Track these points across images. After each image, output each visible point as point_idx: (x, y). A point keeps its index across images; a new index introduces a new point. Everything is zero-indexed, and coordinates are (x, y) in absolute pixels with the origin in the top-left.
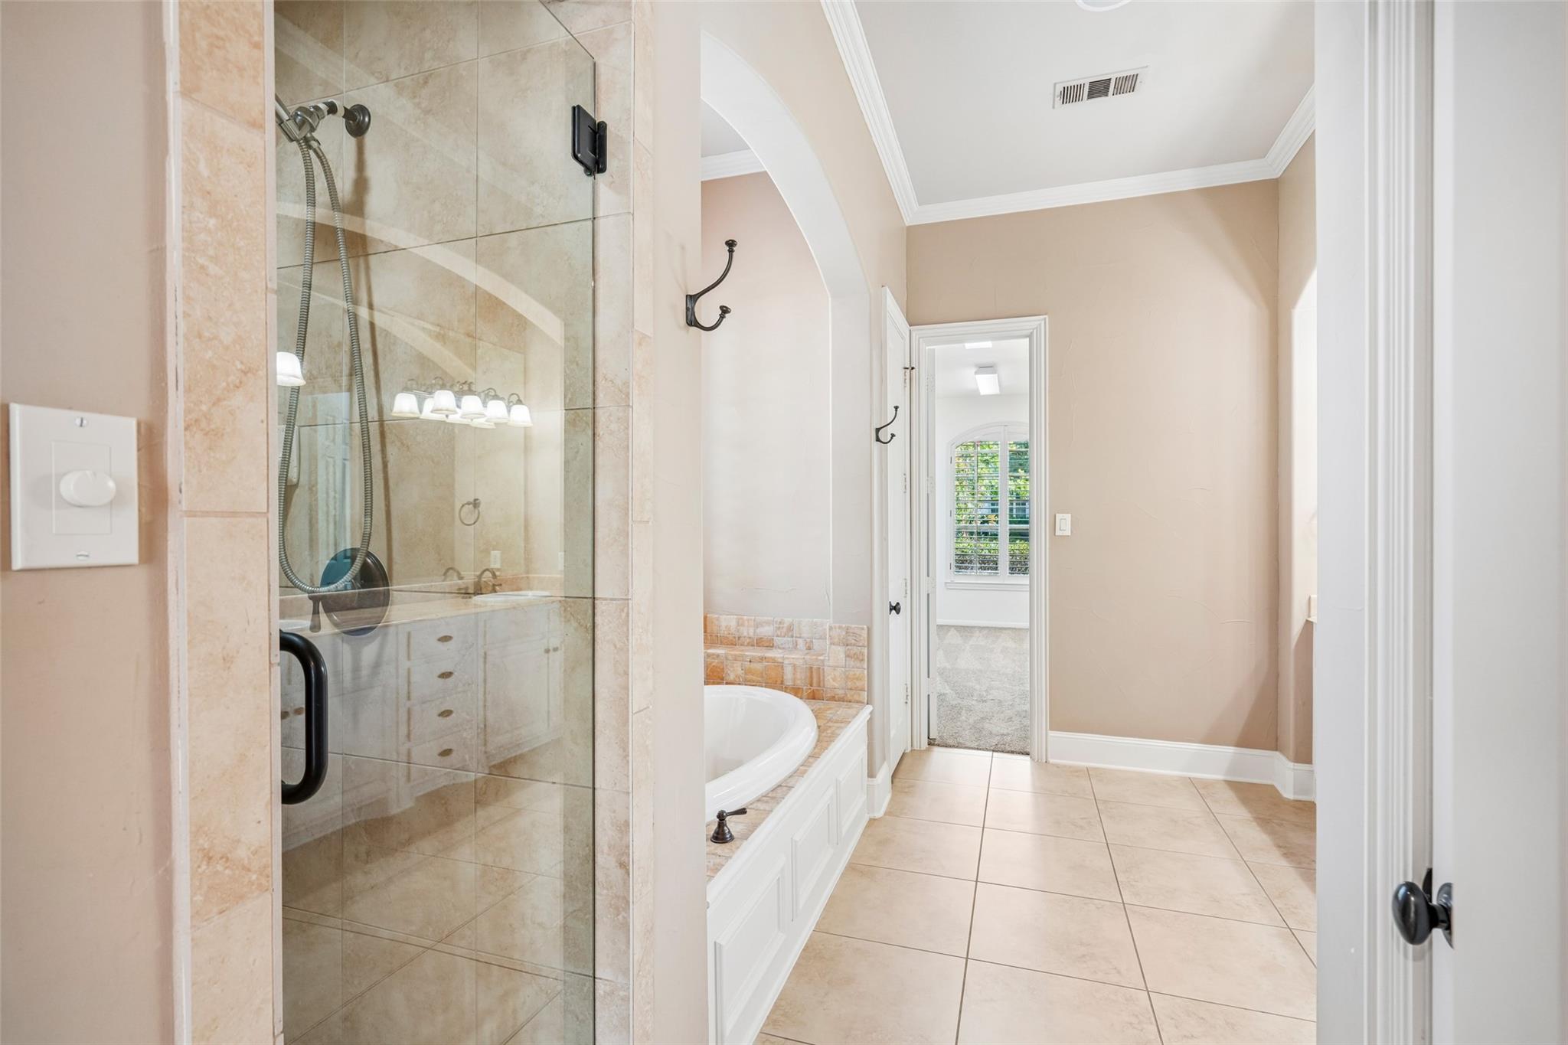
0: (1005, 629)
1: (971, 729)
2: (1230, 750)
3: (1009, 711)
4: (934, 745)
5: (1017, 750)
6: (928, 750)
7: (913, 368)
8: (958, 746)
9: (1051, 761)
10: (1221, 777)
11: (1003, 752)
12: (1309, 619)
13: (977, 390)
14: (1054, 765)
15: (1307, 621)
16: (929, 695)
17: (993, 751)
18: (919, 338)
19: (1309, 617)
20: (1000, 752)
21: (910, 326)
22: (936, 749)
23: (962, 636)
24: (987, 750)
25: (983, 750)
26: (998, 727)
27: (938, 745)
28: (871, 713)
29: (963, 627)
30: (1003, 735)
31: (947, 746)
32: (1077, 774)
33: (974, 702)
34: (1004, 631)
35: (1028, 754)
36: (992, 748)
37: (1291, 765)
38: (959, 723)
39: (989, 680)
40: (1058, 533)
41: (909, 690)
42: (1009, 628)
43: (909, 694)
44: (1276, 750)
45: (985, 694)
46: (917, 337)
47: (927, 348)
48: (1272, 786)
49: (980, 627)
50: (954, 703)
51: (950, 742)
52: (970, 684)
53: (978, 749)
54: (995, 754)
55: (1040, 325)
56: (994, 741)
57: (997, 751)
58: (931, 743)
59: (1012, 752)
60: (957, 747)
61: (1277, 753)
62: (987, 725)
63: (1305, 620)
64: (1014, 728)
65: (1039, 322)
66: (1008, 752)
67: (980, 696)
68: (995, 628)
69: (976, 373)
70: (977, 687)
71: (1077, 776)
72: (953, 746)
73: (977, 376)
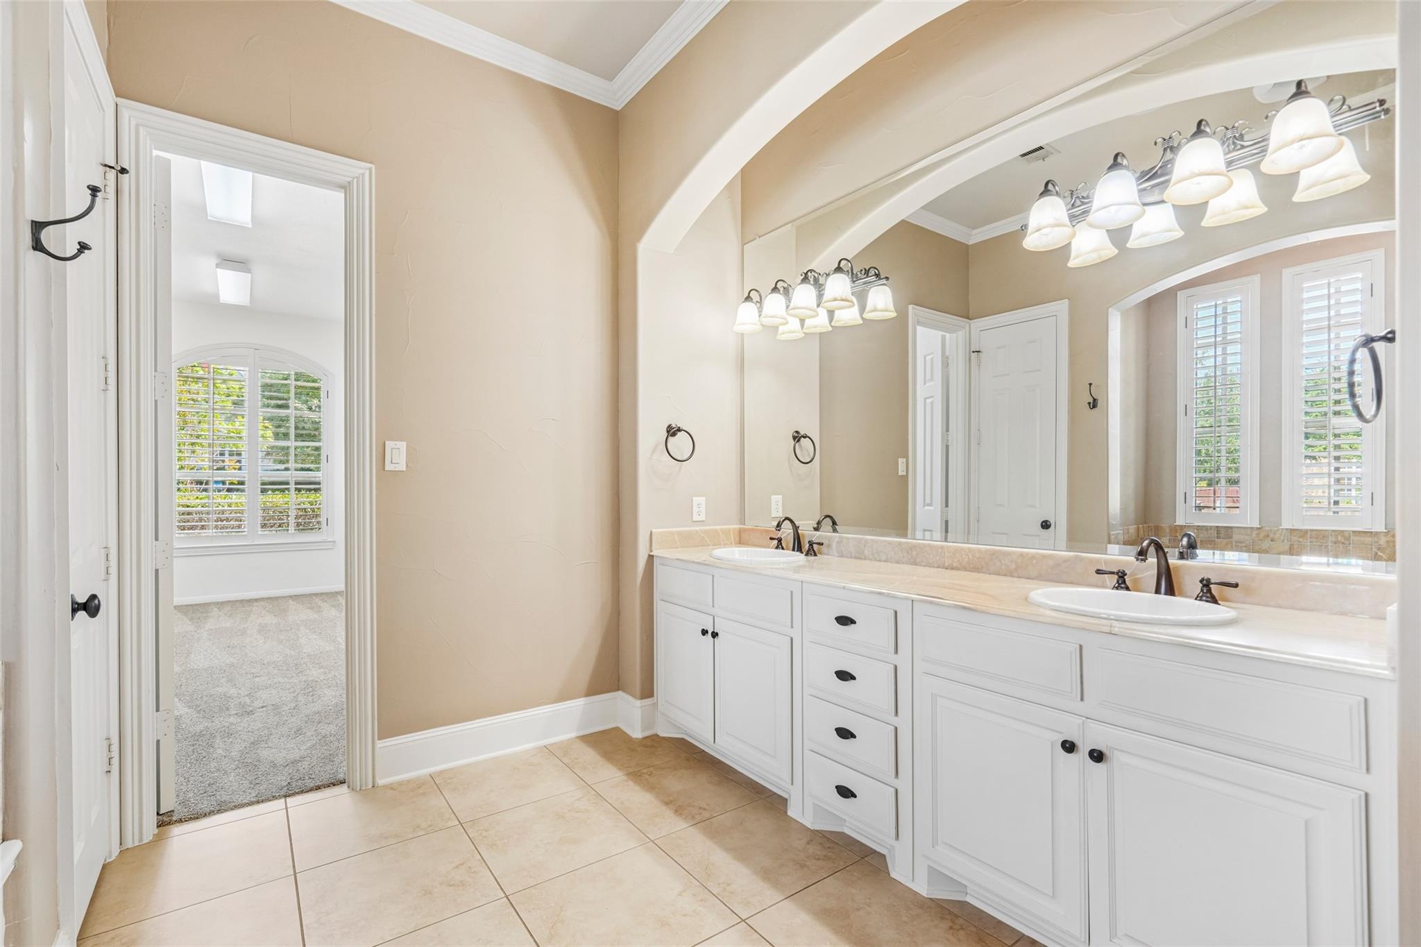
0: (256, 600)
1: (238, 767)
2: (580, 702)
3: (293, 720)
4: (169, 823)
5: (325, 782)
6: (159, 839)
7: (123, 171)
8: (221, 809)
9: (381, 782)
10: (574, 735)
11: (302, 792)
12: (651, 554)
13: (217, 296)
14: (385, 787)
15: (649, 555)
16: (158, 742)
17: (285, 796)
18: (137, 126)
19: (651, 551)
20: (298, 793)
21: (117, 96)
22: (176, 830)
23: (191, 619)
24: (275, 798)
25: (268, 800)
26: (280, 750)
27: (180, 821)
28: (18, 858)
29: (191, 605)
30: (294, 762)
31: (196, 817)
32: (421, 791)
33: (232, 719)
34: (255, 604)
35: (343, 782)
36: (282, 793)
37: (638, 703)
38: (213, 764)
39: (250, 676)
40: (389, 467)
41: (115, 748)
42: (262, 599)
43: (115, 754)
44: (618, 690)
45: (248, 700)
46: (133, 123)
47: (155, 153)
48: (617, 729)
49: (218, 603)
50: (199, 728)
51: (204, 806)
52: (220, 689)
53: (258, 802)
54: (288, 800)
55: (363, 174)
56: (282, 779)
57: (293, 795)
58: (165, 821)
59: (318, 788)
60: (219, 812)
61: (620, 693)
62: (265, 753)
63: (647, 555)
64: (309, 744)
65: (362, 171)
66: (311, 790)
67: (243, 705)
68: (242, 601)
69: (218, 266)
70: (233, 691)
71: (424, 794)
72: (211, 813)
73: (219, 270)
